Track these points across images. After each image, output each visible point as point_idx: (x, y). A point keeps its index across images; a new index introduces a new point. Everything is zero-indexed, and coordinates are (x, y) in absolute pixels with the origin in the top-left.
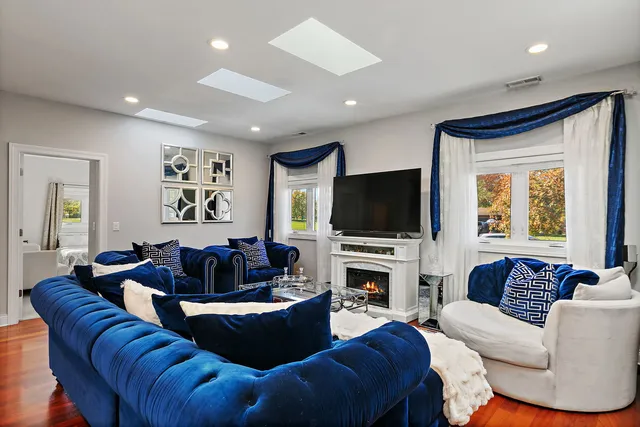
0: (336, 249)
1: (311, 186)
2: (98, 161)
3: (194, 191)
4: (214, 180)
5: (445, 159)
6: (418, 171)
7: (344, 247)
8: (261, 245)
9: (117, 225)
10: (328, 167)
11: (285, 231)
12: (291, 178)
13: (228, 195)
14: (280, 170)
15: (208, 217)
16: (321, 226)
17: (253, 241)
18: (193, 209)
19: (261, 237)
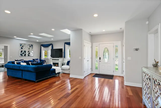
0: (51, 60)
1: (48, 50)
2: (7, 46)
3: (26, 51)
4: (29, 49)
5: (66, 47)
6: (62, 49)
7: (52, 60)
8: (39, 60)
9: (11, 57)
10: (50, 47)
11: (43, 57)
12: (44, 49)
13: (32, 52)
14: (42, 48)
15: (29, 55)
16: (49, 57)
17: (37, 59)
18: (26, 54)
19: (39, 59)
